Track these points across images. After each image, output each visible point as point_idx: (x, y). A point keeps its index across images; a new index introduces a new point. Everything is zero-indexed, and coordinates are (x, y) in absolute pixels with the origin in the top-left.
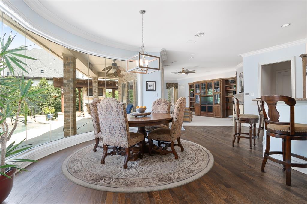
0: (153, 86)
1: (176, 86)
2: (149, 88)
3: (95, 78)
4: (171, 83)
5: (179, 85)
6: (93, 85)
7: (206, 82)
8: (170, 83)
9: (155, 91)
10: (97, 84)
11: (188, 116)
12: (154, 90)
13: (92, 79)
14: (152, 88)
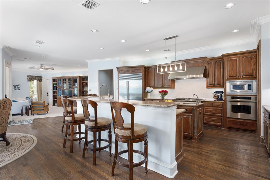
1: (40, 79)
5: (43, 78)
7: (67, 77)
8: (33, 76)
11: (43, 109)
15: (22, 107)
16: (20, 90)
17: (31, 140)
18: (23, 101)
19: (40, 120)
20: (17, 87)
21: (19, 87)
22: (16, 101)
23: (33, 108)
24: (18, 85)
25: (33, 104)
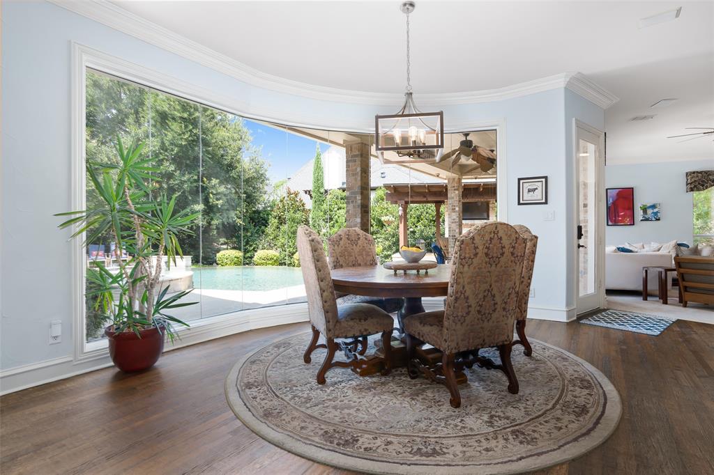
0: (540, 189)
2: (527, 197)
3: (454, 179)
4: (706, 172)
6: (449, 196)
9: (546, 203)
10: (457, 192)
12: (544, 201)
13: (446, 181)
14: (538, 195)
15: (646, 271)
16: (659, 220)
17: (592, 410)
18: (655, 253)
19: (701, 331)
20: (650, 211)
21: (657, 212)
22: (631, 251)
23: (683, 280)
24: (654, 207)
25: (682, 265)
